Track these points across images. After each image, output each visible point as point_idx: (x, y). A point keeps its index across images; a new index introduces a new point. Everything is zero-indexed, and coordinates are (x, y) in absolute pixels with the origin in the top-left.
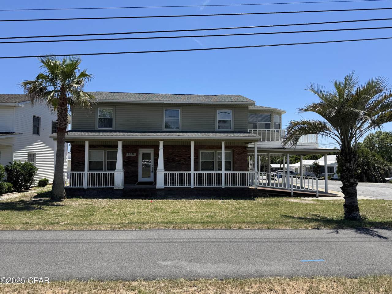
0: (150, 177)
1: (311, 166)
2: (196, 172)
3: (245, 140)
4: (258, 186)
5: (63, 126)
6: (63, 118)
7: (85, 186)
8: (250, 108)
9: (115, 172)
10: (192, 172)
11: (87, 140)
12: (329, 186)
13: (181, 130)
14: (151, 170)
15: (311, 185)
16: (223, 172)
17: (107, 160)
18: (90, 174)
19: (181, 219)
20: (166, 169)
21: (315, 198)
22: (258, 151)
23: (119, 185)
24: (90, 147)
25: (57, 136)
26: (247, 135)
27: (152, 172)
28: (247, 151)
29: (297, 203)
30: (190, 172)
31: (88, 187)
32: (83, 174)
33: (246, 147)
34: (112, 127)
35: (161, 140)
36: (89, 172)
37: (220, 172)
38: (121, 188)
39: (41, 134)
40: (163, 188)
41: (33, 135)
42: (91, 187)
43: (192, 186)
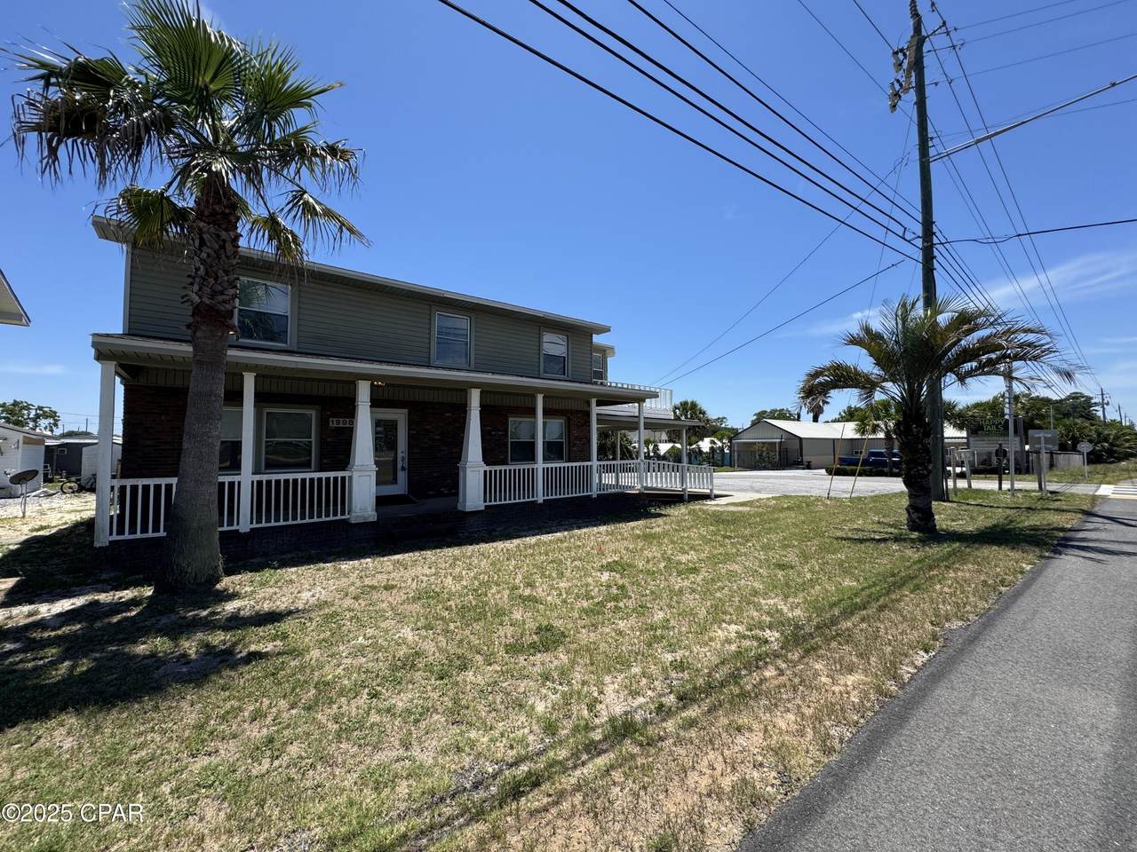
0: (396, 483)
2: (546, 465)
4: (646, 489)
5: (224, 302)
6: (226, 272)
7: (244, 524)
9: (354, 474)
10: (540, 465)
13: (473, 369)
14: (399, 466)
16: (595, 463)
17: (264, 440)
18: (260, 483)
23: (366, 509)
27: (403, 469)
31: (255, 525)
32: (231, 485)
34: (286, 343)
35: (478, 386)
36: (257, 478)
37: (589, 463)
38: (371, 519)
40: (483, 508)
42: (264, 524)
43: (540, 499)
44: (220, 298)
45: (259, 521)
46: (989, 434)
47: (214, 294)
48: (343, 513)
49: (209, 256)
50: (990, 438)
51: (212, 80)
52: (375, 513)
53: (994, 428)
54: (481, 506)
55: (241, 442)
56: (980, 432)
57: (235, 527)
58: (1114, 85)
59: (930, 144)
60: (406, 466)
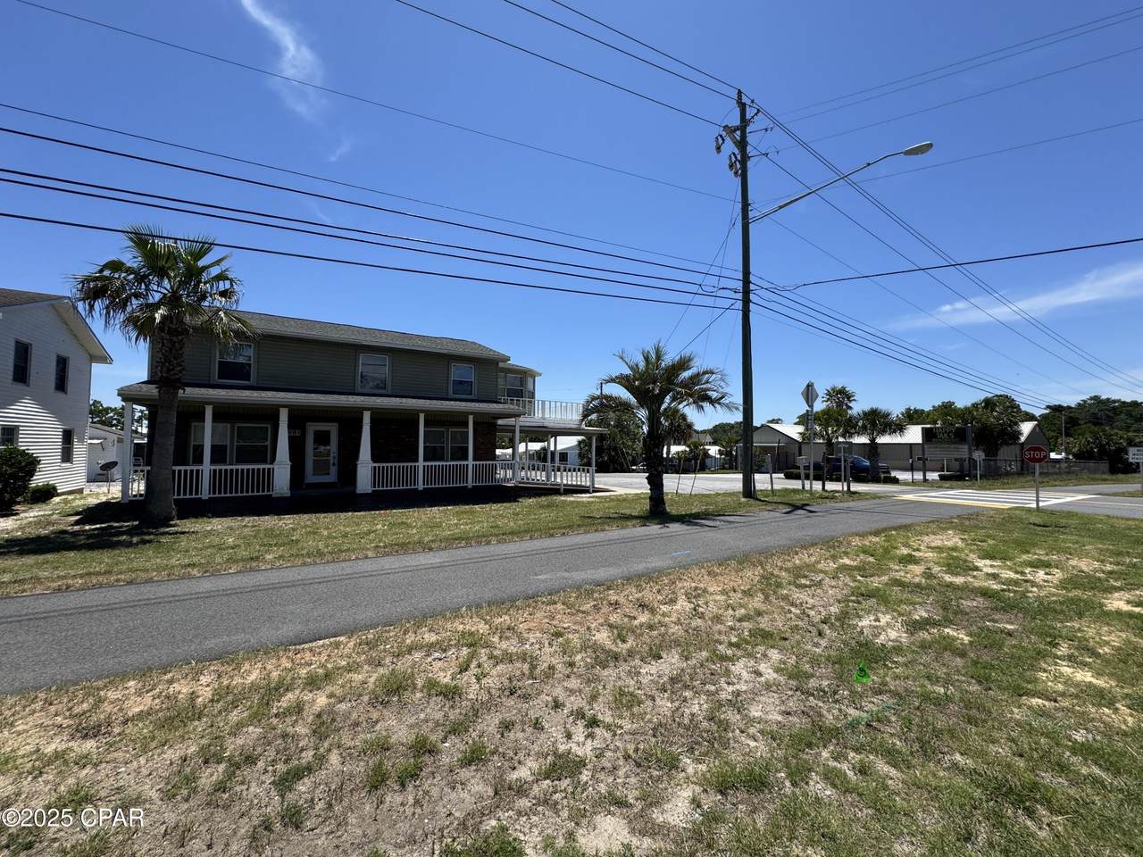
0: (329, 474)
1: (537, 452)
2: (427, 464)
3: (494, 414)
4: (520, 483)
5: (175, 374)
6: (176, 359)
7: (205, 494)
8: (501, 365)
9: (275, 466)
10: (421, 463)
11: (209, 403)
12: (596, 479)
13: (389, 393)
14: (331, 462)
15: (583, 479)
16: (470, 462)
17: (235, 443)
18: (215, 471)
19: (452, 535)
20: (375, 458)
21: (588, 495)
22: (521, 431)
23: (283, 489)
24: (216, 418)
25: (157, 394)
26: (501, 406)
27: (334, 464)
28: (496, 430)
29: (572, 502)
30: (417, 464)
31: (212, 496)
32: (198, 471)
33: (495, 425)
34: (249, 380)
35: (367, 409)
36: (212, 468)
37: (465, 463)
38: (287, 495)
39: (31, 382)
40: (370, 491)
41: (14, 386)
42: (217, 495)
43: (421, 487)
44: (172, 373)
45: (214, 493)
46: (942, 441)
47: (169, 371)
48: (268, 491)
49: (166, 351)
50: (943, 446)
51: (166, 263)
52: (289, 492)
53: (946, 435)
54: (369, 489)
55: (203, 445)
56: (934, 440)
57: (200, 496)
58: (869, 164)
59: (750, 208)
60: (336, 462)
